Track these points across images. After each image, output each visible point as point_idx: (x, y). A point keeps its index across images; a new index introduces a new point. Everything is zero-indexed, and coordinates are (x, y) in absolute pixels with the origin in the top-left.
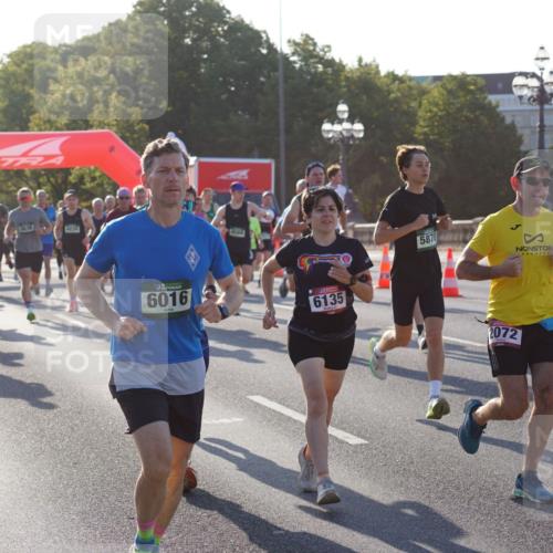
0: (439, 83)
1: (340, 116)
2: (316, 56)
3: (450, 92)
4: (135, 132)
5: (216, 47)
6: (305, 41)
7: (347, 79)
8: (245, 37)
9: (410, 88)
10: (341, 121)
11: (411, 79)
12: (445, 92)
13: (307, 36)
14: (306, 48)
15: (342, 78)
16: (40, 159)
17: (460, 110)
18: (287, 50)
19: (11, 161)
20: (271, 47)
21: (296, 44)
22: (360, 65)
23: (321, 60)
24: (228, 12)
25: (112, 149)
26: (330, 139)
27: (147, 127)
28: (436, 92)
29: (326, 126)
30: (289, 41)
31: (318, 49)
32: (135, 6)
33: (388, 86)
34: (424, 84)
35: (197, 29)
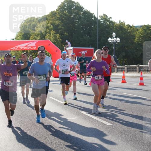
0: (142, 27)
1: (113, 36)
2: (107, 20)
3: (144, 30)
4: (57, 41)
5: (80, 18)
6: (104, 16)
7: (116, 26)
8: (88, 15)
9: (134, 29)
10: (113, 38)
11: (134, 26)
12: (143, 30)
13: (105, 15)
14: (105, 18)
15: (115, 26)
16: (30, 47)
17: (147, 35)
18: (99, 18)
19: (22, 48)
20: (95, 18)
21: (102, 17)
22: (120, 22)
23: (108, 21)
24: (84, 8)
25: (49, 45)
26: (110, 42)
27: (61, 39)
28: (141, 30)
29: (109, 39)
30: (100, 16)
31: (108, 18)
32: (58, 7)
33: (127, 28)
34: (137, 28)
35: (75, 13)
